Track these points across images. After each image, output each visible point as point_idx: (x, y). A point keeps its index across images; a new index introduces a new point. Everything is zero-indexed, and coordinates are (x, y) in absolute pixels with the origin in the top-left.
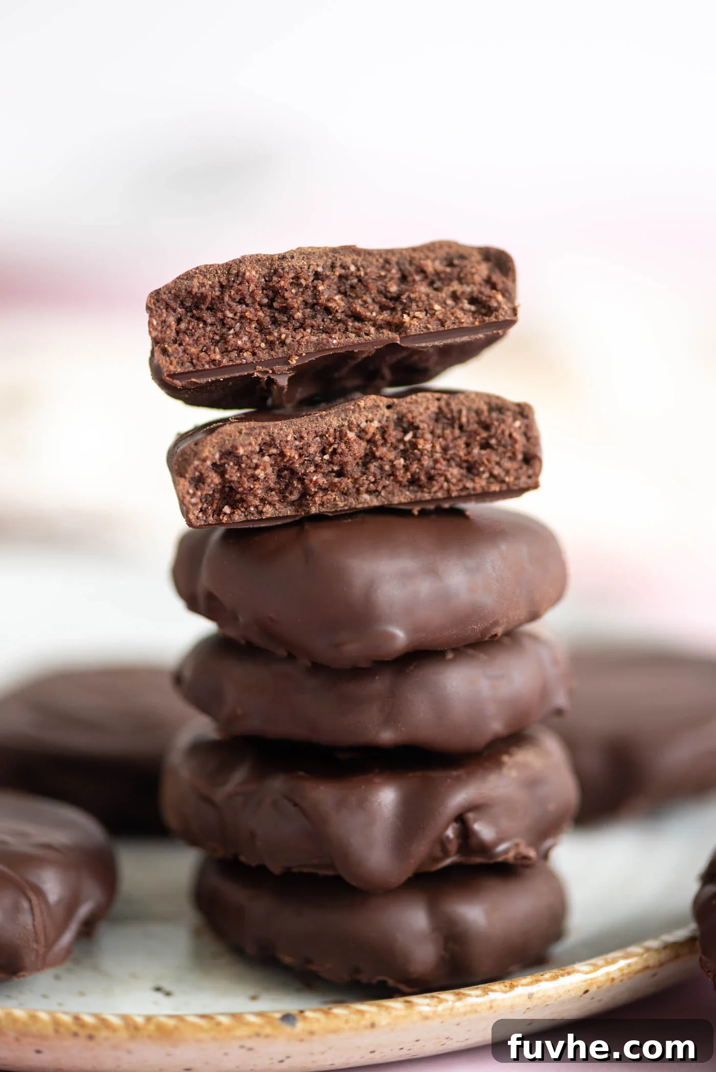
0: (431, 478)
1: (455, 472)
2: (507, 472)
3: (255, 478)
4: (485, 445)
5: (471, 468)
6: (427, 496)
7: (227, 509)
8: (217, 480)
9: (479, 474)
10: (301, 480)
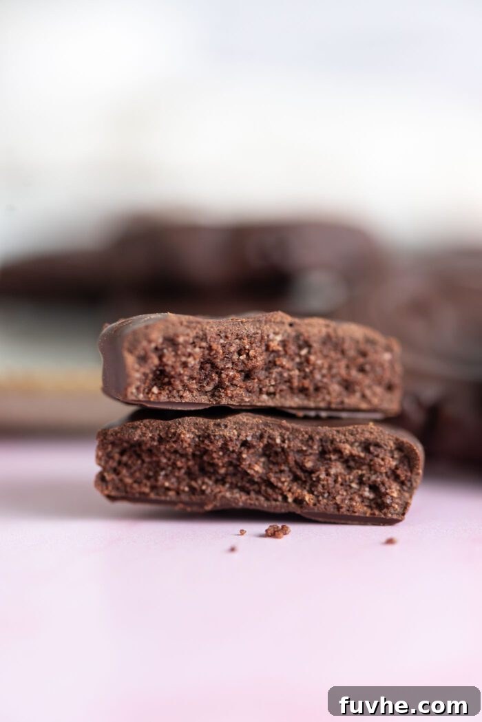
0: (317, 389)
1: (335, 388)
2: (375, 394)
3: (185, 365)
4: (362, 370)
5: (348, 386)
6: (312, 405)
7: (155, 390)
8: (156, 361)
9: (354, 392)
10: (219, 374)
